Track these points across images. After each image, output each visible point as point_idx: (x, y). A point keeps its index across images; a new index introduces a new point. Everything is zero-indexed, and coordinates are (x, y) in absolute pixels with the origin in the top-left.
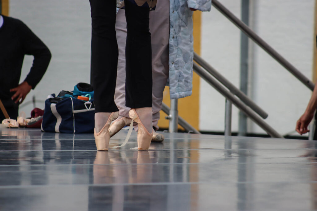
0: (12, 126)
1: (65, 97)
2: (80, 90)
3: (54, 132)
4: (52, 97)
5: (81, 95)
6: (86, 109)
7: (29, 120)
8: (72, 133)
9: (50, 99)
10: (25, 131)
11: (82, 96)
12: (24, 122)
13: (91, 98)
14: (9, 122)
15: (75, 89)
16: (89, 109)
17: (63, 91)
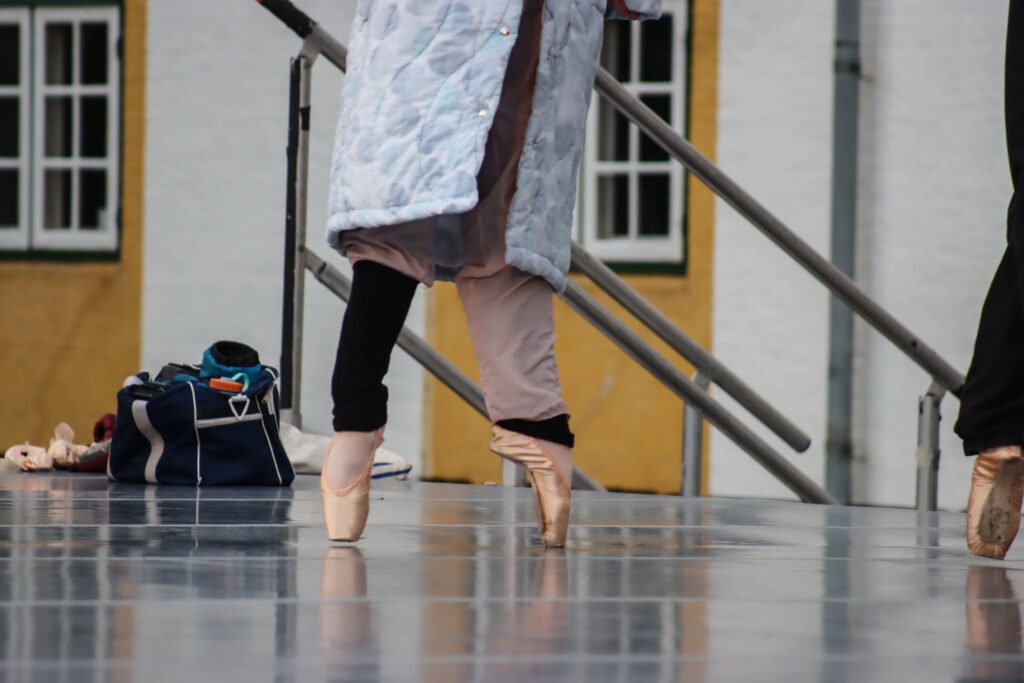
0: (33, 466)
1: (174, 383)
2: (219, 361)
3: (141, 482)
4: (139, 382)
5: (219, 377)
6: (232, 415)
7: (82, 449)
8: (193, 484)
9: (133, 388)
10: (71, 478)
11: (223, 380)
12: (68, 454)
13: (251, 385)
14: (25, 454)
15: (205, 359)
16: (243, 417)
17: (171, 364)
